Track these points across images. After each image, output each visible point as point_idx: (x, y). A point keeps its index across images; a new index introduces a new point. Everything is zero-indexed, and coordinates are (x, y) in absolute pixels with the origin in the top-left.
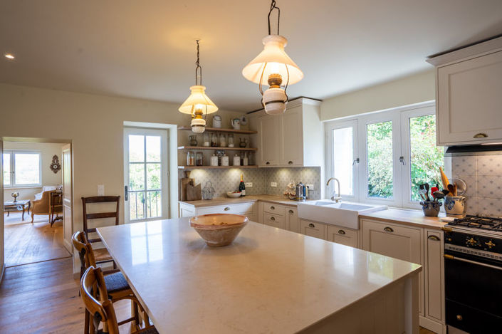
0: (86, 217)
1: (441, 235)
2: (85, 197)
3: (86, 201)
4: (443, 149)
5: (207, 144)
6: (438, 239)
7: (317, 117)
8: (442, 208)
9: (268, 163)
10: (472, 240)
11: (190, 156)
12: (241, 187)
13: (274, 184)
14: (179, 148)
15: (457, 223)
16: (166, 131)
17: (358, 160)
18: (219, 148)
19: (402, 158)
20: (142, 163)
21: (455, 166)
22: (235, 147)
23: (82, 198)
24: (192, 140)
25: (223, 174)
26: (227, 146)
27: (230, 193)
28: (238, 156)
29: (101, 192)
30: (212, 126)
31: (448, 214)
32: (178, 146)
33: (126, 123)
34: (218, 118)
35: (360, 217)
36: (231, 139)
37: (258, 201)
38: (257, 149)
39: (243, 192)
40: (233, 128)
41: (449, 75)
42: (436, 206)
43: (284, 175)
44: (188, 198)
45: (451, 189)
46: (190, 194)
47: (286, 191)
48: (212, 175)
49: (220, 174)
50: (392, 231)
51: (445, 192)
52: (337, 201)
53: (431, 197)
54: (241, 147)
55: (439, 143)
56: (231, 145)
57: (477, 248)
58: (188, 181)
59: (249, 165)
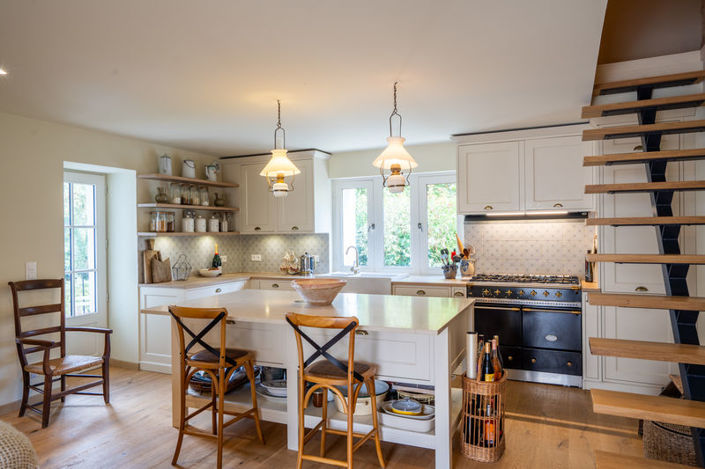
0: (19, 313)
1: (464, 291)
2: (14, 280)
3: (17, 287)
4: (463, 218)
5: (178, 200)
6: (463, 295)
7: (326, 174)
8: (459, 271)
9: (257, 229)
10: (486, 291)
11: (160, 218)
12: (216, 262)
13: (256, 258)
14: (140, 205)
15: (474, 279)
16: (103, 177)
17: (373, 225)
18: (191, 207)
19: (420, 224)
20: (91, 227)
21: (467, 232)
22: (210, 205)
23: (10, 283)
24: (161, 195)
25: (192, 244)
26: (200, 205)
27: (204, 271)
28: (216, 218)
29: (32, 274)
30: (181, 175)
31: (463, 275)
32: (138, 203)
33: (67, 165)
34: (191, 164)
35: (393, 284)
36: (205, 195)
37: (251, 278)
38: (238, 209)
39: (220, 270)
40: (206, 178)
41: (467, 154)
42: (454, 268)
43: (273, 245)
44: (156, 279)
45: (466, 252)
46: (158, 273)
47: (283, 265)
48: (180, 245)
49: (189, 244)
50: (424, 293)
51: (462, 256)
52: (356, 272)
53: (451, 261)
54: (217, 205)
55: (459, 212)
56: (206, 203)
57: (489, 297)
58: (153, 254)
59: (229, 231)
